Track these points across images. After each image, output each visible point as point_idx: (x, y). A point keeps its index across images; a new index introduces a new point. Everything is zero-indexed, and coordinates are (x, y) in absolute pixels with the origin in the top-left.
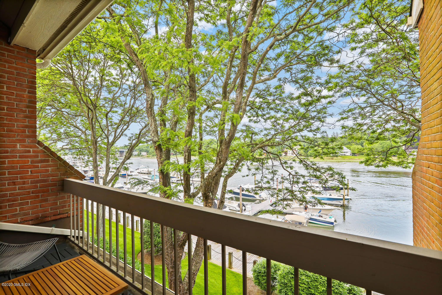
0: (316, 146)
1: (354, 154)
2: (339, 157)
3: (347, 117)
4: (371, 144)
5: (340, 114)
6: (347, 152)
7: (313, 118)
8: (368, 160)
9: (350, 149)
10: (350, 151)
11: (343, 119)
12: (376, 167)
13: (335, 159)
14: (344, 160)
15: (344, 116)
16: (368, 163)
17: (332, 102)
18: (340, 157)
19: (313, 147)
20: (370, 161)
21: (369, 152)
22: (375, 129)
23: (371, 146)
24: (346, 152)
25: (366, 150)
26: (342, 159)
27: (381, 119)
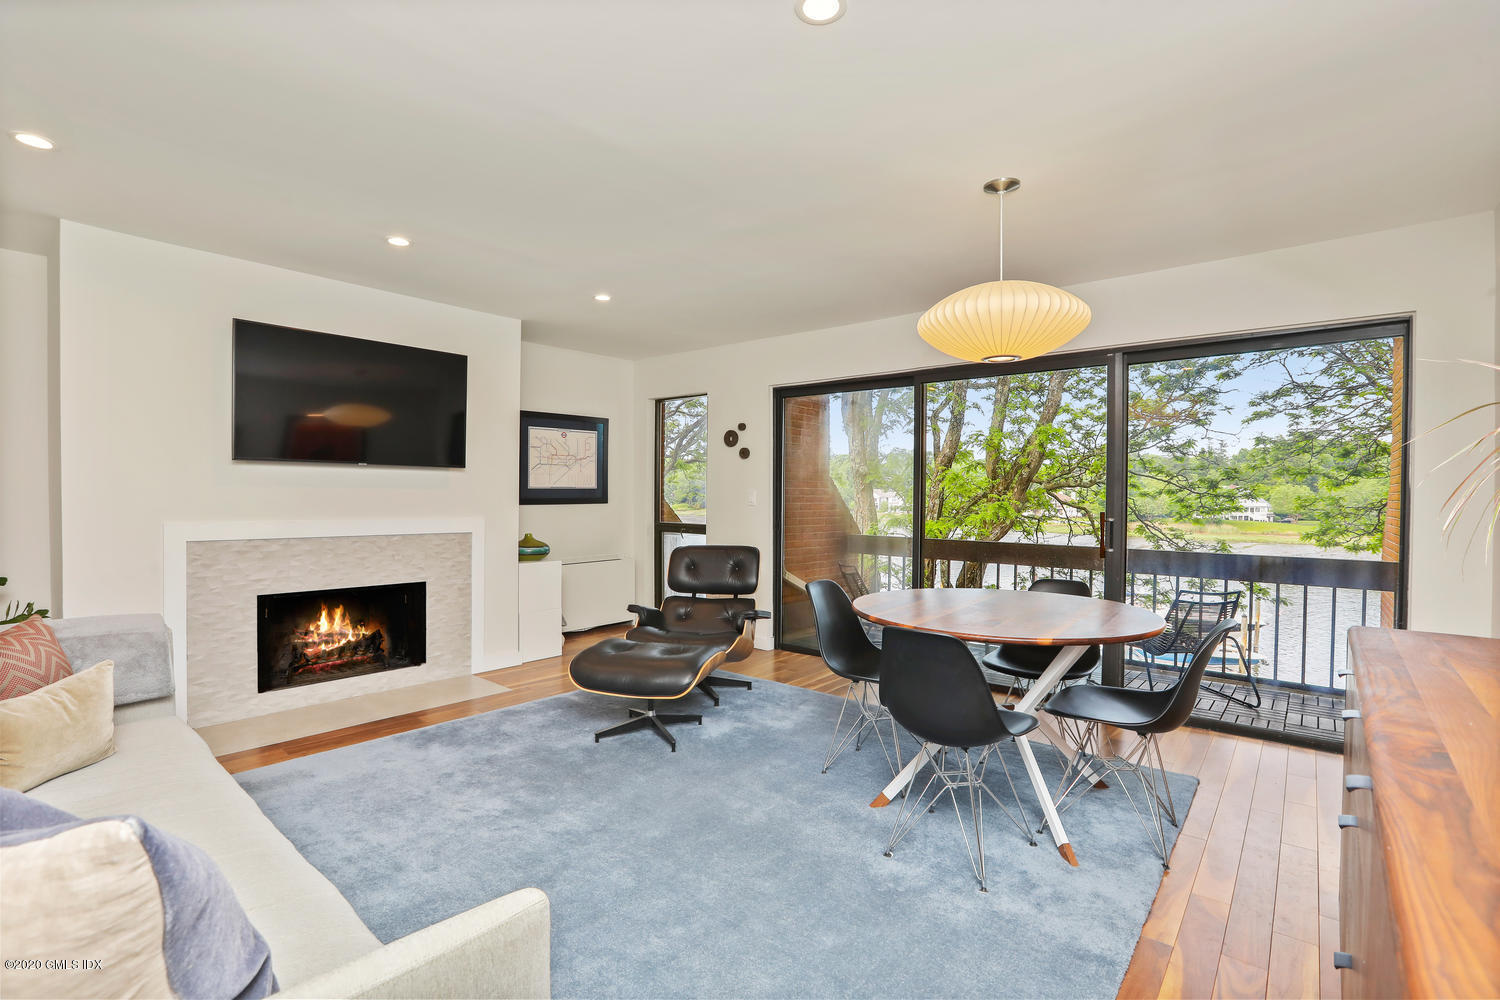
0: (1182, 488)
1: (1281, 517)
2: (1224, 526)
3: (1272, 410)
4: (1338, 485)
5: (1253, 404)
6: (1258, 509)
7: (1176, 416)
8: (1326, 530)
9: (1268, 500)
10: (1266, 504)
11: (1258, 416)
12: (1349, 548)
13: (1212, 533)
14: (1244, 537)
15: (1264, 408)
16: (1326, 538)
17: (1232, 374)
18: (1230, 527)
19: (1173, 493)
20: (1332, 533)
21: (1329, 509)
22: (1349, 447)
23: (1336, 493)
24: (1252, 510)
25: (1322, 503)
26: (1237, 533)
27: (1368, 420)
